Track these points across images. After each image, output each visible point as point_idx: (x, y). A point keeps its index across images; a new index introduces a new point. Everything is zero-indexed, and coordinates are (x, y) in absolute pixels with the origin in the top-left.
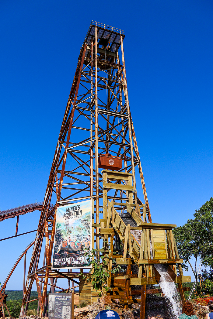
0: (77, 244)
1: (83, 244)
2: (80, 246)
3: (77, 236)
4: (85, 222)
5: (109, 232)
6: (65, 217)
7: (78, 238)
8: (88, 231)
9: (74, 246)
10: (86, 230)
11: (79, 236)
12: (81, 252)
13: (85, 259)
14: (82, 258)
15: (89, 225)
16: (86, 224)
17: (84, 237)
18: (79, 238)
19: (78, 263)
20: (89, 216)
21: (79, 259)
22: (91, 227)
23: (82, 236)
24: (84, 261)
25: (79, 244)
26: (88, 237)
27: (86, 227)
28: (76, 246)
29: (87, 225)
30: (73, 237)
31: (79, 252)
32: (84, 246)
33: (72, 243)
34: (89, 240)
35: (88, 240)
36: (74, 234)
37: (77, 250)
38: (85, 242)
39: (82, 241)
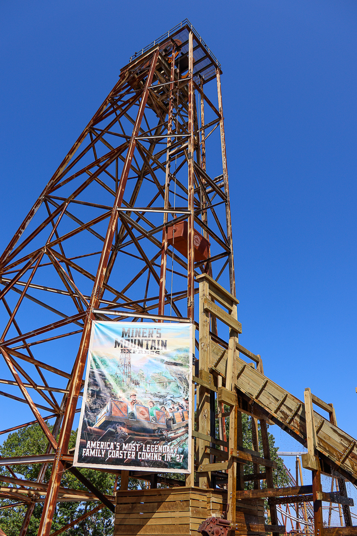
0: (155, 414)
1: (171, 415)
2: (163, 420)
3: (155, 395)
4: (174, 367)
5: (231, 400)
6: (119, 348)
8: (182, 388)
10: (178, 387)
11: (161, 396)
12: (164, 433)
13: (176, 450)
14: (168, 447)
15: (187, 377)
16: (179, 373)
17: (173, 401)
20: (186, 358)
21: (160, 449)
22: (190, 382)
24: (173, 456)
25: (161, 414)
27: (178, 380)
29: (181, 375)
33: (141, 409)
35: (182, 408)
36: (148, 389)
37: (156, 428)
38: (175, 411)
39: (168, 409)
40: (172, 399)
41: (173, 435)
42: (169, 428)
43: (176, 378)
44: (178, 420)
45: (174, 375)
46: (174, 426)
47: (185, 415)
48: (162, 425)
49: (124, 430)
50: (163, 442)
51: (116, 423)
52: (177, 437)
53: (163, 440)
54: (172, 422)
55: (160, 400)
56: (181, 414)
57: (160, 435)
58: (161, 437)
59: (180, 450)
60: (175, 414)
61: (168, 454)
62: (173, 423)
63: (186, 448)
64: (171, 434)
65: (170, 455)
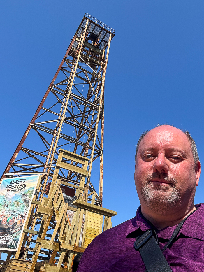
0: (9, 221)
1: (16, 221)
2: (12, 224)
3: (12, 211)
4: (25, 197)
5: (47, 212)
6: (7, 190)
7: (12, 213)
8: (26, 207)
10: (24, 206)
11: (14, 212)
12: (10, 230)
13: (13, 239)
14: (10, 237)
15: (29, 201)
17: (19, 214)
18: (14, 214)
19: (4, 243)
20: (32, 192)
21: (6, 238)
22: (30, 204)
23: (18, 212)
24: (11, 242)
25: (12, 220)
26: (24, 215)
27: (25, 203)
28: (7, 222)
29: (27, 200)
30: (7, 212)
31: (9, 230)
32: (16, 224)
33: (4, 219)
34: (24, 217)
35: (22, 217)
36: (10, 208)
37: (7, 228)
38: (18, 219)
39: (15, 218)
42: (13, 228)
47: (23, 221)
48: (10, 226)
50: (9, 235)
63: (18, 238)
64: (13, 230)
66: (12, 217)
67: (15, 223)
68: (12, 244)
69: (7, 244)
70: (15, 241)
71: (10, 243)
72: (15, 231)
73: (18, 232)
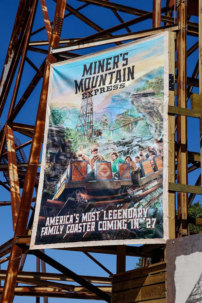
0: (117, 168)
1: (138, 166)
2: (128, 174)
3: (119, 144)
6: (80, 93)
7: (121, 148)
8: (153, 125)
9: (108, 173)
10: (148, 125)
11: (125, 144)
12: (130, 191)
13: (145, 213)
14: (135, 210)
15: (160, 109)
16: (149, 106)
17: (140, 147)
18: (126, 149)
19: (121, 226)
20: (160, 83)
21: (125, 213)
22: (165, 116)
23: (135, 143)
24: (142, 221)
25: (125, 166)
28: (114, 173)
29: (152, 108)
30: (105, 147)
31: (126, 191)
32: (141, 172)
35: (154, 154)
36: (111, 138)
37: (119, 187)
38: (143, 160)
39: (134, 159)
40: (140, 143)
41: (140, 193)
42: (135, 184)
43: (145, 114)
44: (148, 171)
45: (142, 110)
46: (143, 180)
47: (158, 162)
48: (127, 181)
49: (84, 196)
50: (128, 204)
51: (75, 189)
52: (147, 194)
53: (128, 201)
54: (139, 175)
55: (124, 149)
56: (152, 162)
57: (124, 196)
58: (125, 198)
59: (152, 211)
60: (144, 164)
61: (135, 220)
62: (141, 177)
63: (159, 209)
64: (138, 191)
65: (138, 220)
66: (123, 158)
67: (136, 172)
68: (148, 227)
69: (132, 228)
70: (154, 216)
71: (140, 224)
72: (145, 192)
73: (156, 194)
